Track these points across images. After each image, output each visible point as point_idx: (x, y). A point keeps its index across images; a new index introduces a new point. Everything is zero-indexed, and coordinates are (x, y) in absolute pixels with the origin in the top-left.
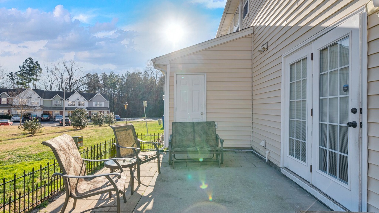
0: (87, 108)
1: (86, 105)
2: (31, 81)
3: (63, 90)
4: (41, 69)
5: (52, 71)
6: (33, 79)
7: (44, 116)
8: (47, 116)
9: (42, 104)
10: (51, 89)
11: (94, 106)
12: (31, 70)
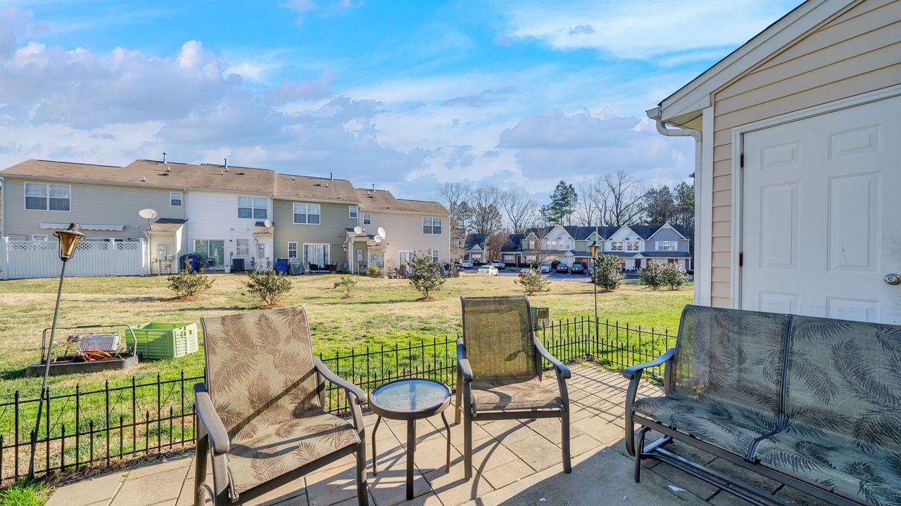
0: (644, 254)
1: (642, 248)
2: (564, 214)
3: (607, 224)
4: (575, 195)
5: (591, 196)
6: (566, 211)
7: (576, 265)
8: (579, 266)
9: (574, 248)
10: (589, 223)
11: (657, 249)
12: (563, 199)
